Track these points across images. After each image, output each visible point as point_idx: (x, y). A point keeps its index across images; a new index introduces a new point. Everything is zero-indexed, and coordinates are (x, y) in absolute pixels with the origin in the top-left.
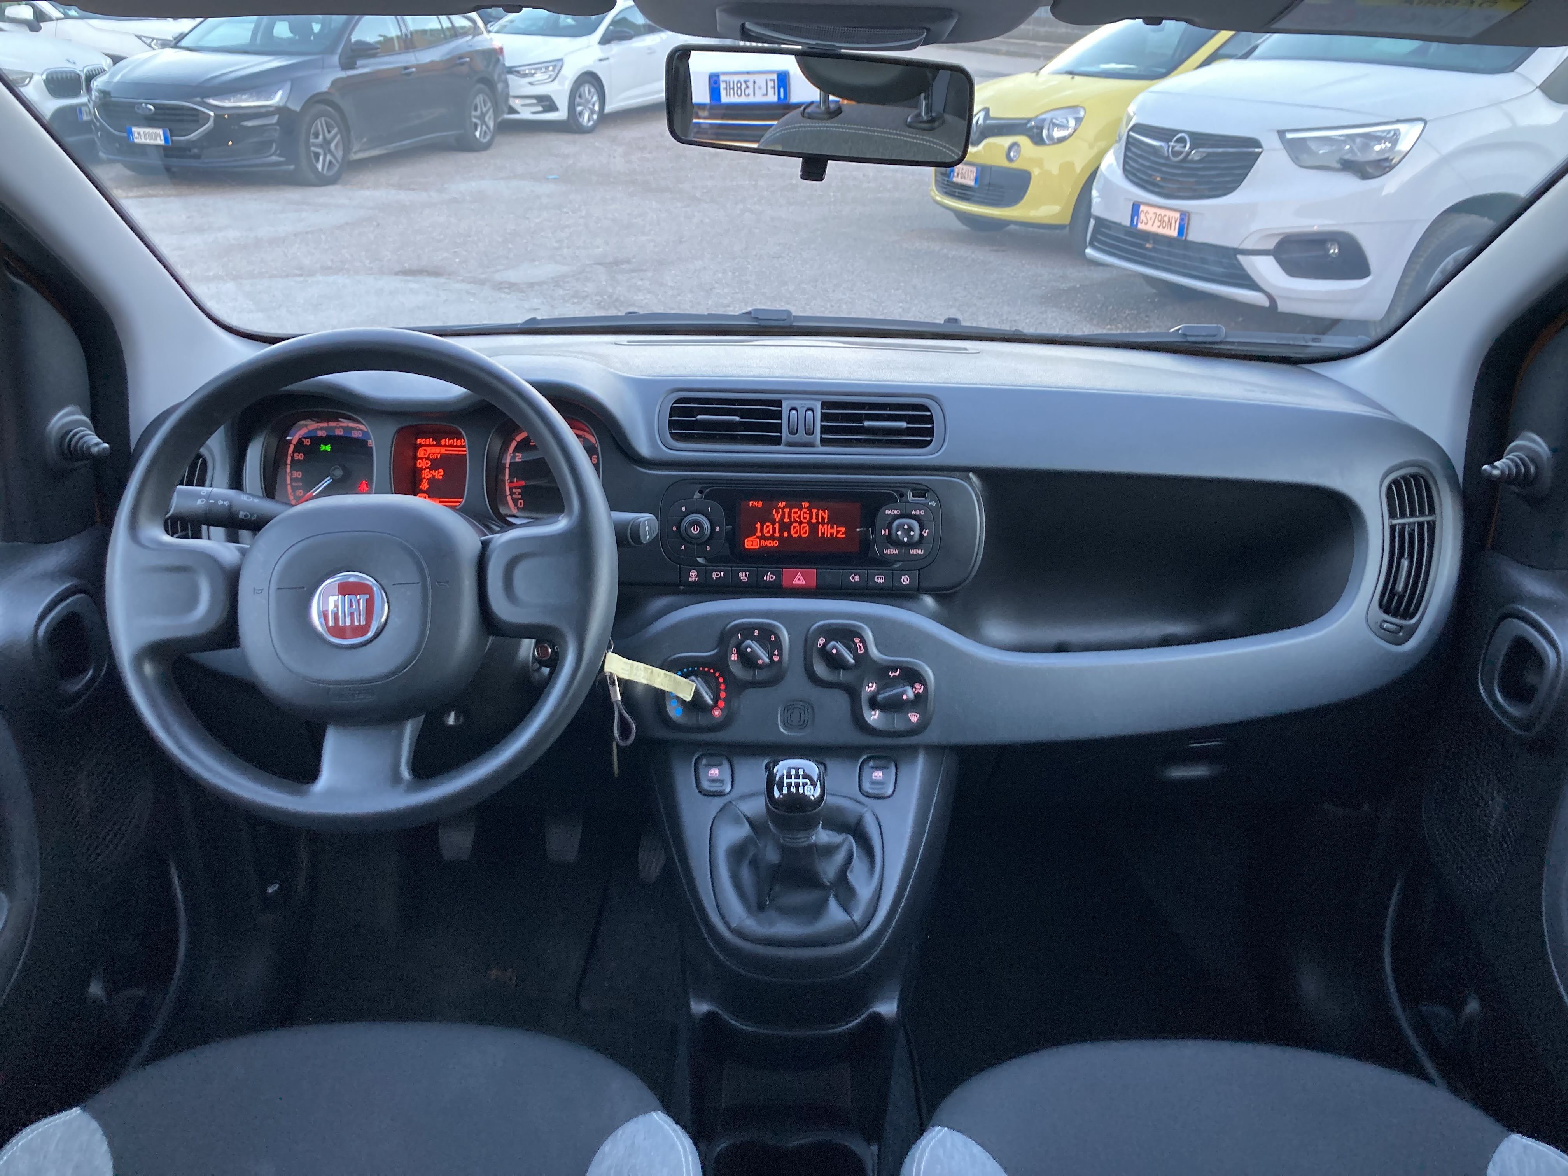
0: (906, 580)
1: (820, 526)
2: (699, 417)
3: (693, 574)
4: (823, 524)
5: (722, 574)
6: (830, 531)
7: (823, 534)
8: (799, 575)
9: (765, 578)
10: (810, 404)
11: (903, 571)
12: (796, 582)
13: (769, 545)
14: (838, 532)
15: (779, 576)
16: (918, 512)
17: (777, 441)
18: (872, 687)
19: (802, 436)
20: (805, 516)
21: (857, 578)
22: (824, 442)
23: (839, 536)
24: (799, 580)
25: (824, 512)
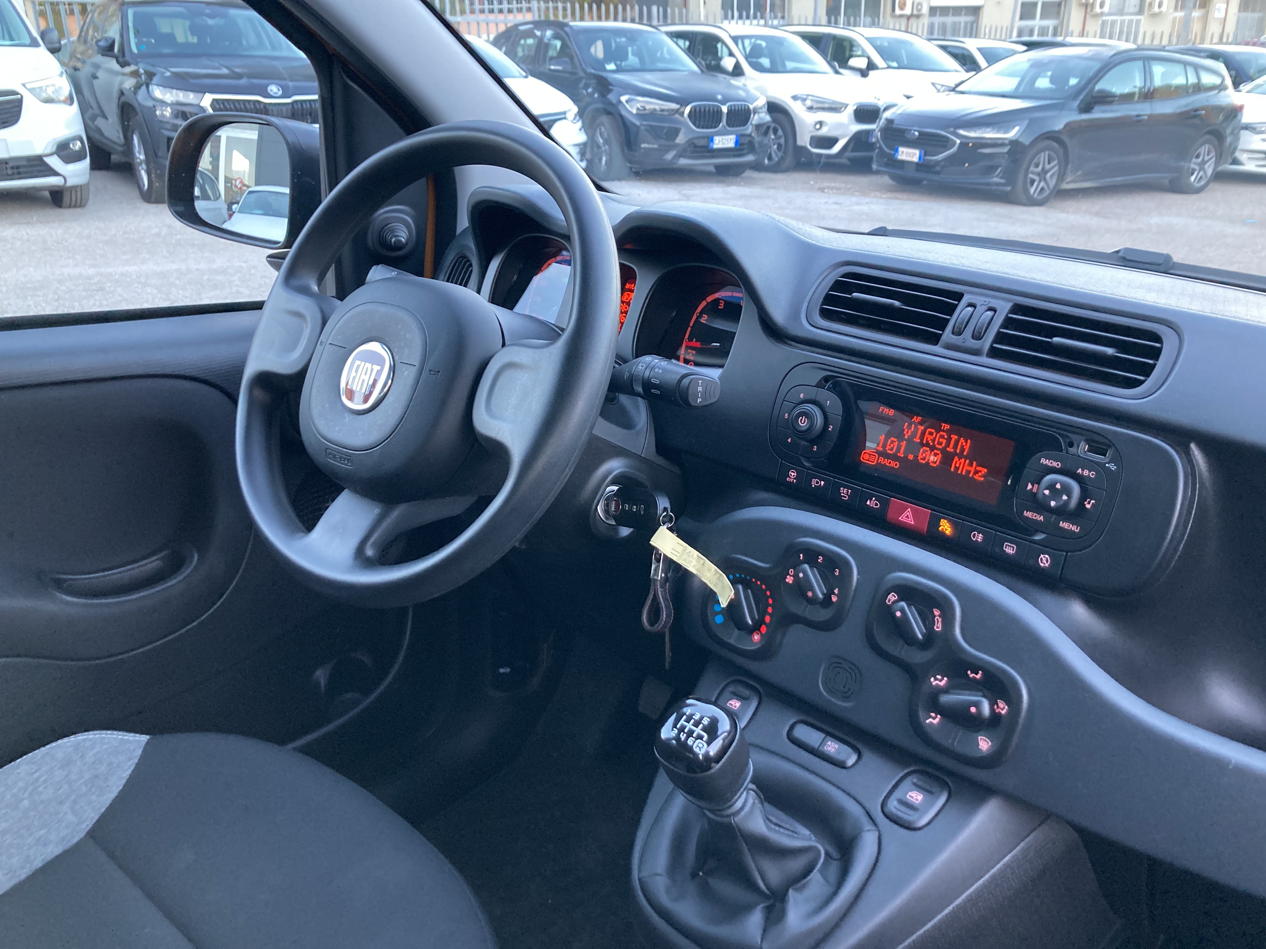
0: (1045, 561)
1: (956, 459)
2: (855, 294)
3: (793, 474)
4: (961, 456)
5: (822, 483)
6: (967, 468)
7: (957, 468)
8: (909, 512)
9: (868, 503)
10: (994, 303)
11: (1045, 547)
12: (903, 518)
13: (888, 464)
14: (976, 472)
15: (885, 504)
16: (1086, 473)
17: (934, 339)
18: (941, 681)
19: (967, 339)
20: (941, 440)
21: (980, 538)
22: (994, 353)
23: (976, 477)
24: (907, 517)
25: (966, 442)
